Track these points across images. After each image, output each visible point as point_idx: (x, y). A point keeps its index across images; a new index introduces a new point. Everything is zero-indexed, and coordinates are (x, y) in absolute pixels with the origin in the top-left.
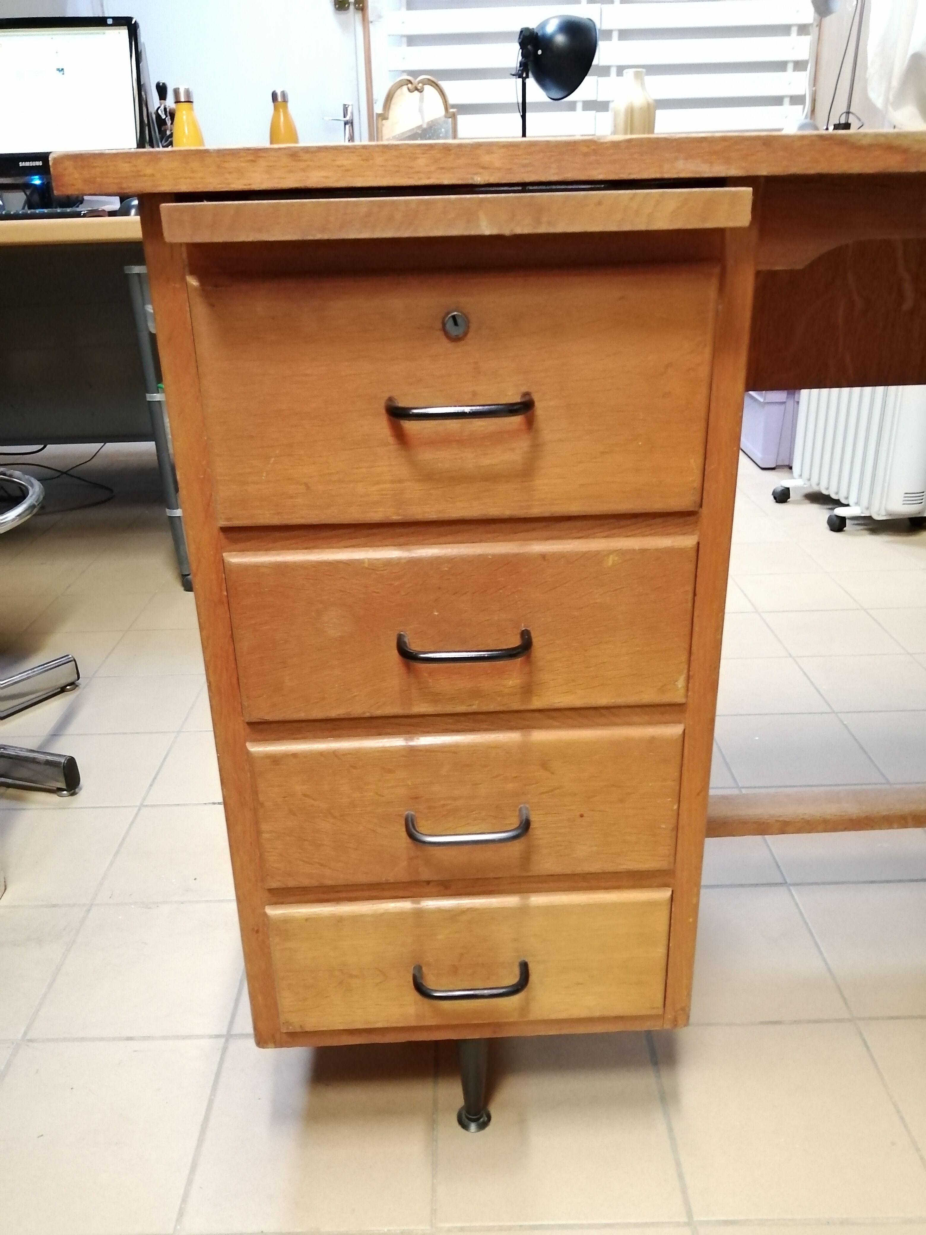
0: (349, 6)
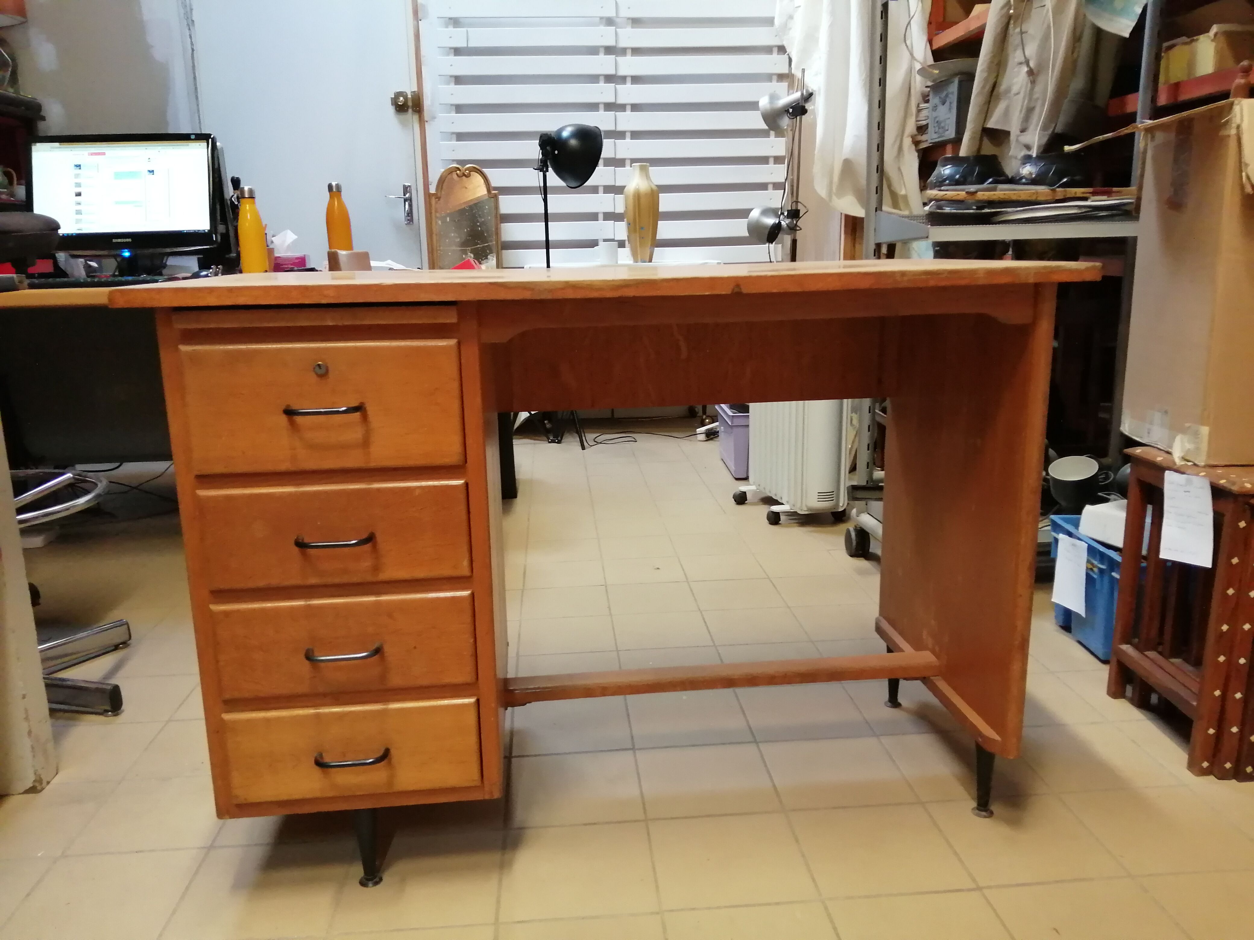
0: (408, 108)
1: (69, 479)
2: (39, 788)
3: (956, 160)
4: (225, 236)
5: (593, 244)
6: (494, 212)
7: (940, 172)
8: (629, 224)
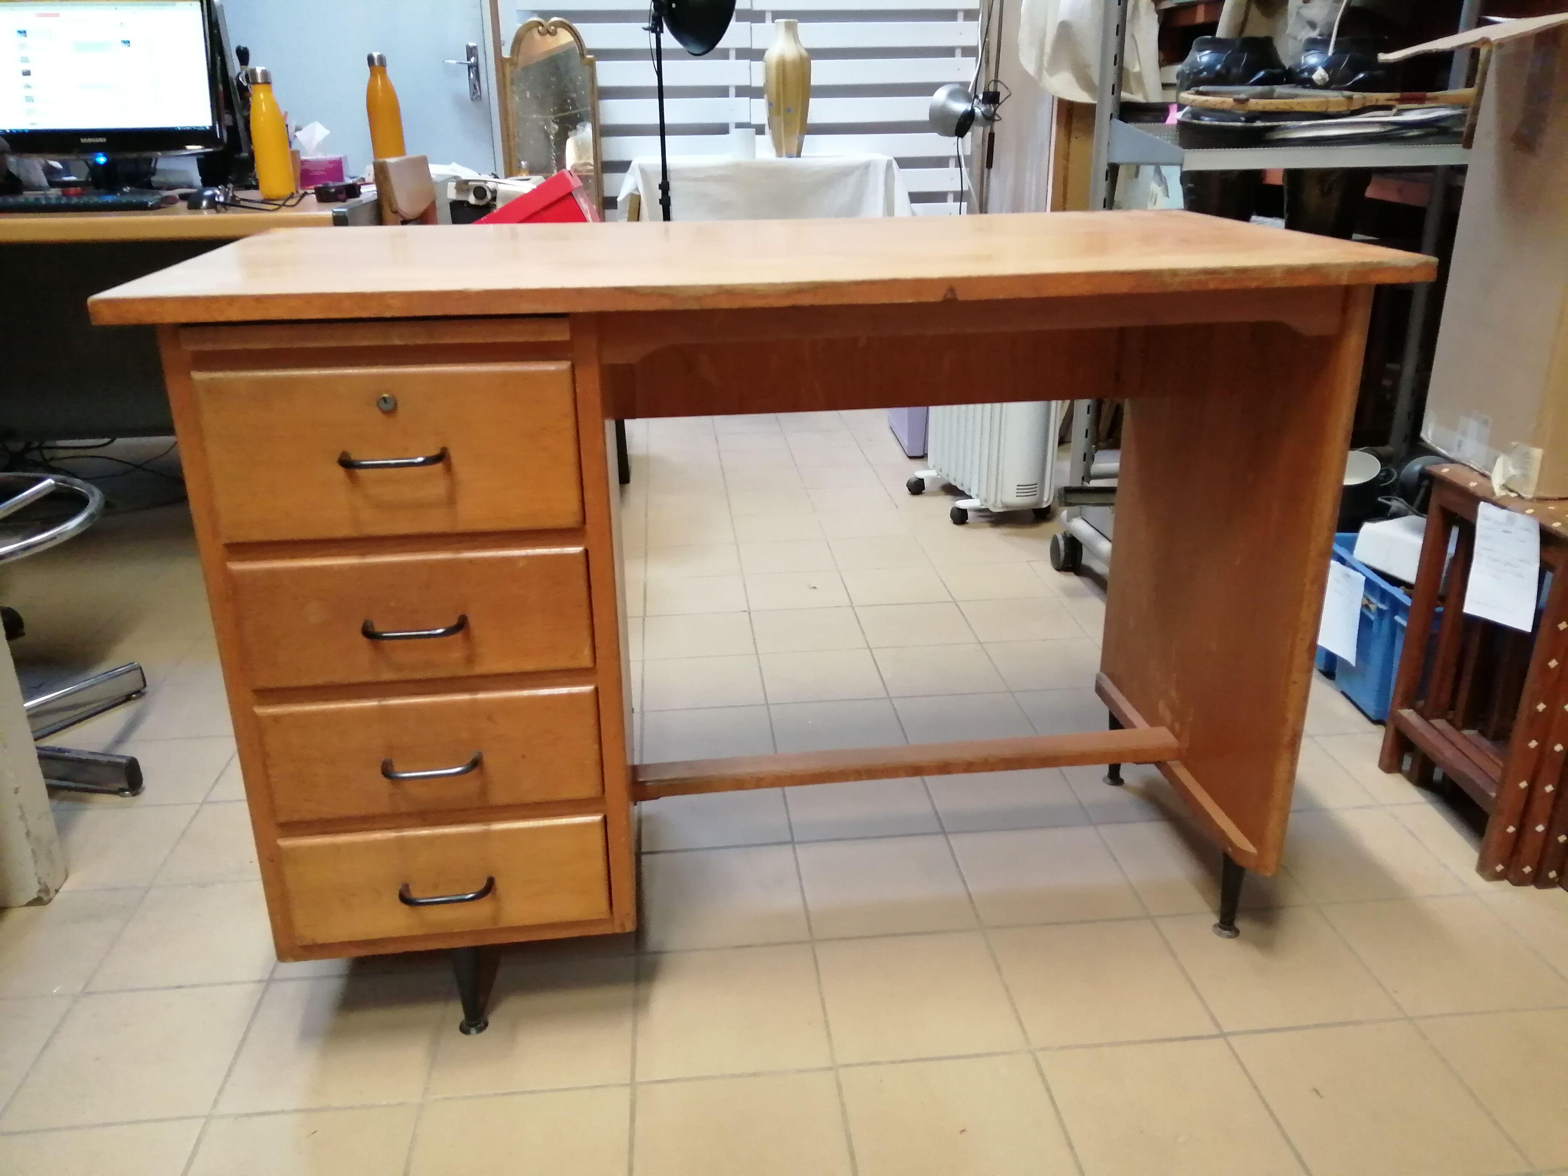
1: (51, 486)
2: (46, 898)
3: (1218, 45)
4: (233, 131)
5: (723, 129)
6: (589, 85)
7: (1196, 59)
8: (770, 104)
